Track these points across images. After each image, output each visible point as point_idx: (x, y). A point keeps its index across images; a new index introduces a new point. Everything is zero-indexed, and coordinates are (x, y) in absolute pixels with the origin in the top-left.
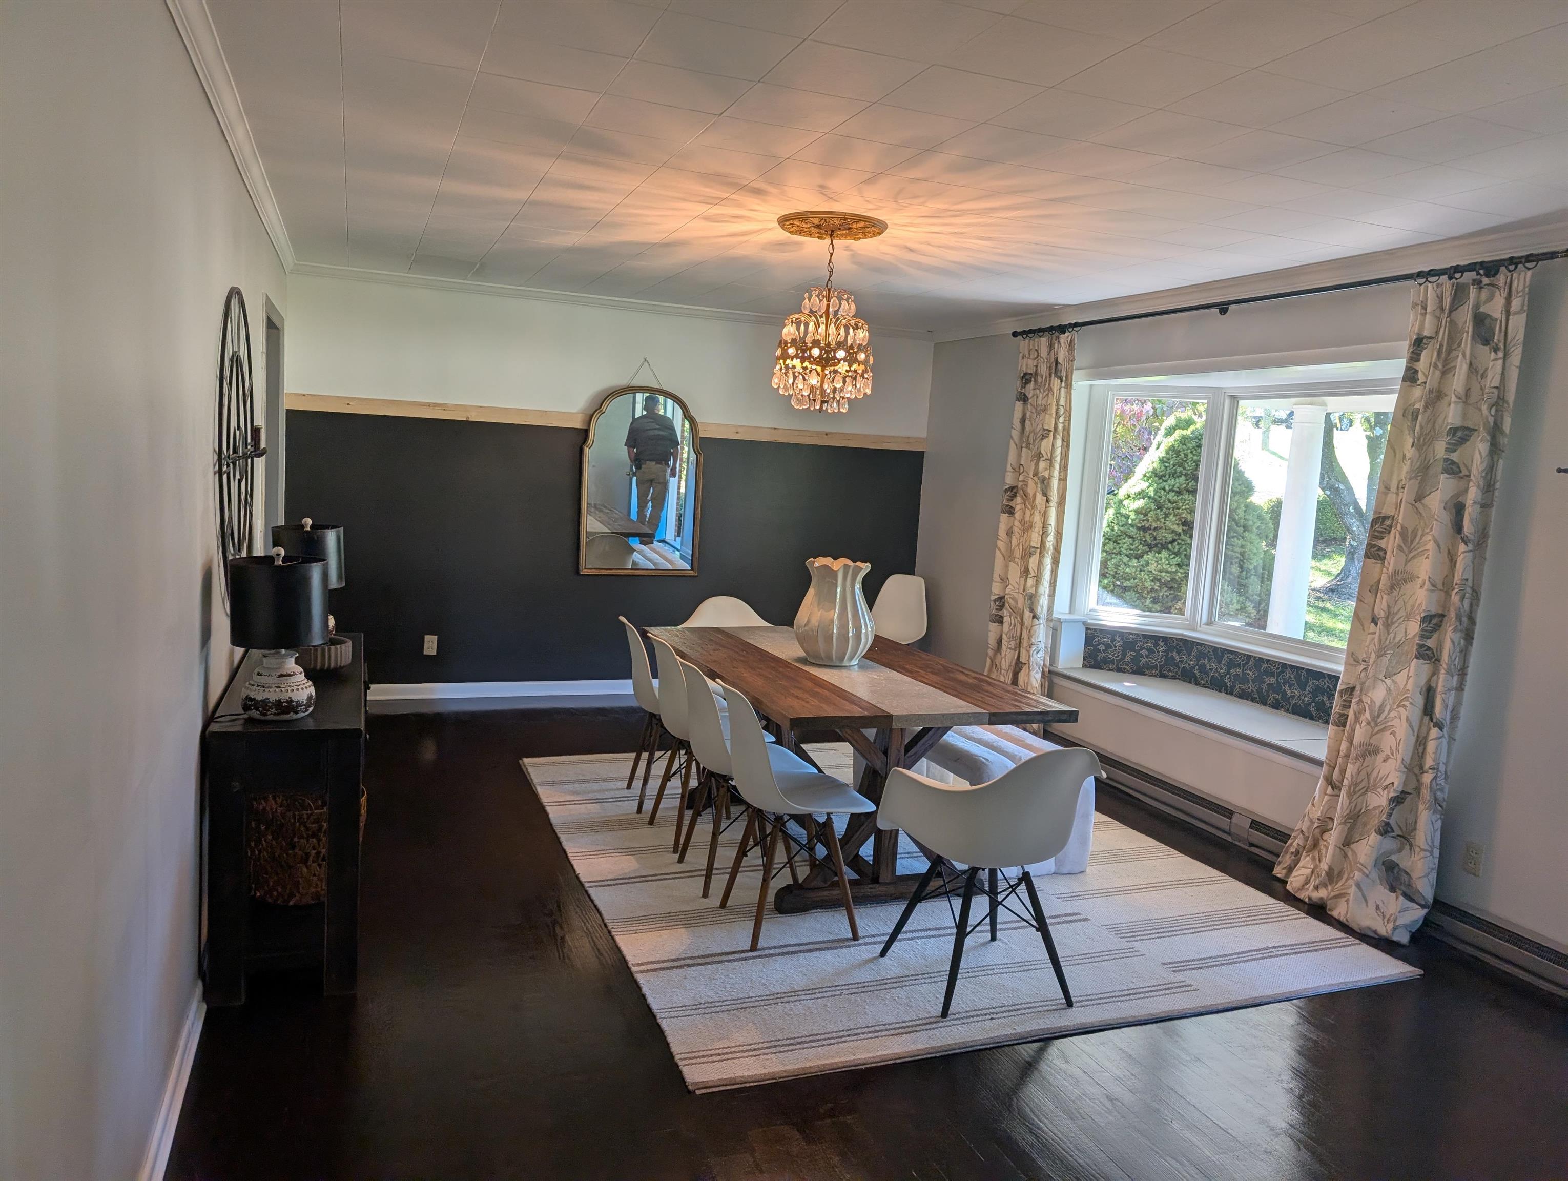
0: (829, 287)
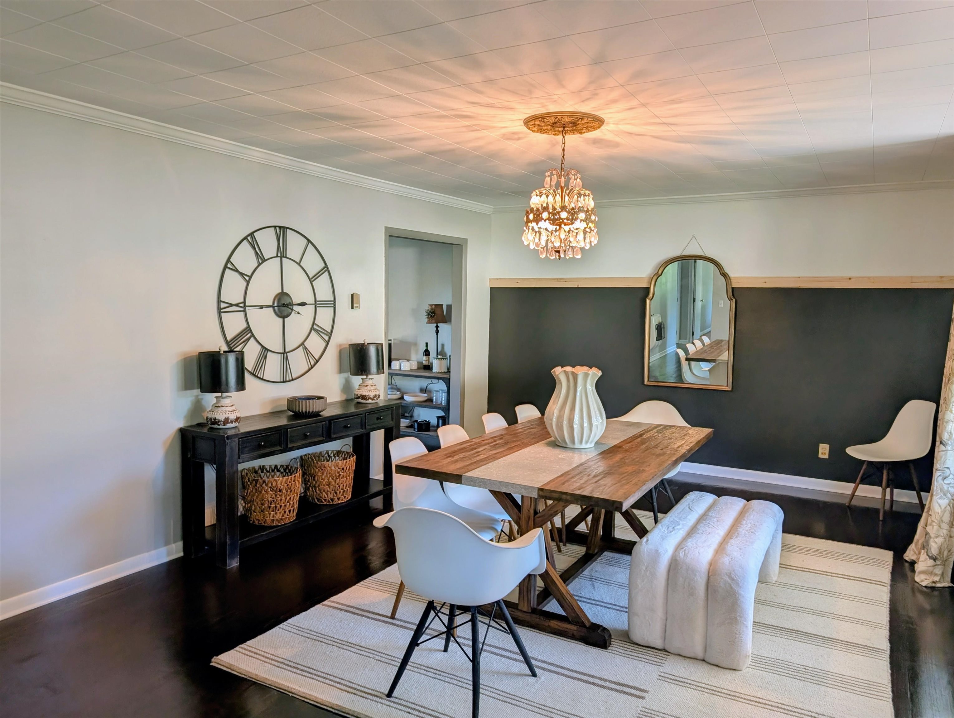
0: (562, 168)
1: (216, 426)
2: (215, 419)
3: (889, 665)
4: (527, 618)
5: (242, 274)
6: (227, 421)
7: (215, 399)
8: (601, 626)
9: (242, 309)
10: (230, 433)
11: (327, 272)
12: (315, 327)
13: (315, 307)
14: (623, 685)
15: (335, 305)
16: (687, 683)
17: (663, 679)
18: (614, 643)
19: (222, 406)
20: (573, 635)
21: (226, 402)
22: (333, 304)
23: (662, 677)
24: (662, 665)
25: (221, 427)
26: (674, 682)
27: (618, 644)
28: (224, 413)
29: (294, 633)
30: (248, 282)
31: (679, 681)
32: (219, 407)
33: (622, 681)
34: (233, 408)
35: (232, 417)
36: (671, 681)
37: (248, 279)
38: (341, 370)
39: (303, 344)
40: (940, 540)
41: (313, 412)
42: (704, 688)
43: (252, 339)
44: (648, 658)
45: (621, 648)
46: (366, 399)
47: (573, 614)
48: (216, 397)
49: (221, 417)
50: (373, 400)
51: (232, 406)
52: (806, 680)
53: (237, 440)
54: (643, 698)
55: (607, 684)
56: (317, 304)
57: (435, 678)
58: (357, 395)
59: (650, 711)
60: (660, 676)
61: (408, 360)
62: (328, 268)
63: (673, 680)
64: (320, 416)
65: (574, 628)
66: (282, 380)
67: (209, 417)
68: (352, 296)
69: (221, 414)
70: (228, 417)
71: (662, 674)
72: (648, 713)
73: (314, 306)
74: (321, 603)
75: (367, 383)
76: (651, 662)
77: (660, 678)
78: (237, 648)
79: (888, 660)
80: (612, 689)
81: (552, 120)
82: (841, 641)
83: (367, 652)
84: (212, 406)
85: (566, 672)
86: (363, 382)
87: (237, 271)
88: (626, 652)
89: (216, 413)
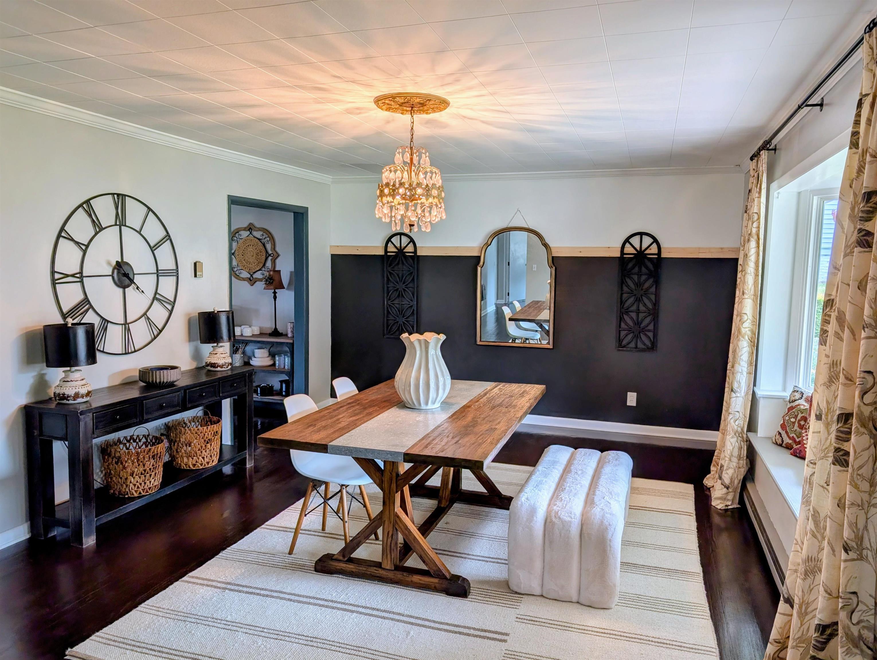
0: (412, 146)
1: (65, 401)
2: (64, 394)
3: (704, 586)
4: (390, 575)
5: (77, 243)
6: (77, 396)
7: (64, 374)
8: (461, 576)
9: (78, 280)
10: (83, 408)
11: (168, 241)
12: (157, 296)
13: (158, 276)
14: (485, 631)
15: (178, 274)
16: (542, 622)
17: (521, 620)
18: (473, 591)
19: (72, 381)
20: (435, 587)
21: (76, 376)
22: (175, 273)
23: (519, 618)
24: (517, 607)
25: (71, 402)
26: (530, 622)
27: (477, 592)
28: (74, 388)
29: (154, 615)
30: (85, 252)
31: (534, 621)
32: (68, 381)
33: (484, 627)
34: (83, 382)
35: (83, 391)
36: (528, 622)
37: (84, 248)
38: (191, 339)
39: (145, 314)
40: (731, 472)
41: (167, 382)
42: (557, 625)
43: (91, 311)
44: (505, 602)
45: (480, 595)
46: (214, 367)
47: (434, 568)
48: (63, 372)
49: (70, 391)
50: (222, 368)
51: (83, 380)
52: (640, 607)
53: (91, 415)
54: (505, 641)
55: (472, 632)
56: (159, 273)
57: (307, 645)
58: (206, 363)
59: (513, 653)
60: (517, 618)
61: (250, 327)
62: (169, 236)
63: (529, 620)
64: (174, 386)
65: (436, 580)
66: (124, 352)
67: (57, 392)
68: (195, 264)
69: (70, 388)
70: (78, 392)
71: (519, 616)
72: (511, 655)
73: (156, 275)
74: (180, 580)
75: (217, 350)
76: (508, 606)
77: (518, 620)
78: (93, 637)
79: (703, 582)
80: (476, 636)
81: (402, 101)
82: (663, 568)
83: (234, 626)
84: (60, 381)
85: (432, 625)
86: (214, 350)
87: (72, 240)
88: (485, 599)
89: (64, 388)
